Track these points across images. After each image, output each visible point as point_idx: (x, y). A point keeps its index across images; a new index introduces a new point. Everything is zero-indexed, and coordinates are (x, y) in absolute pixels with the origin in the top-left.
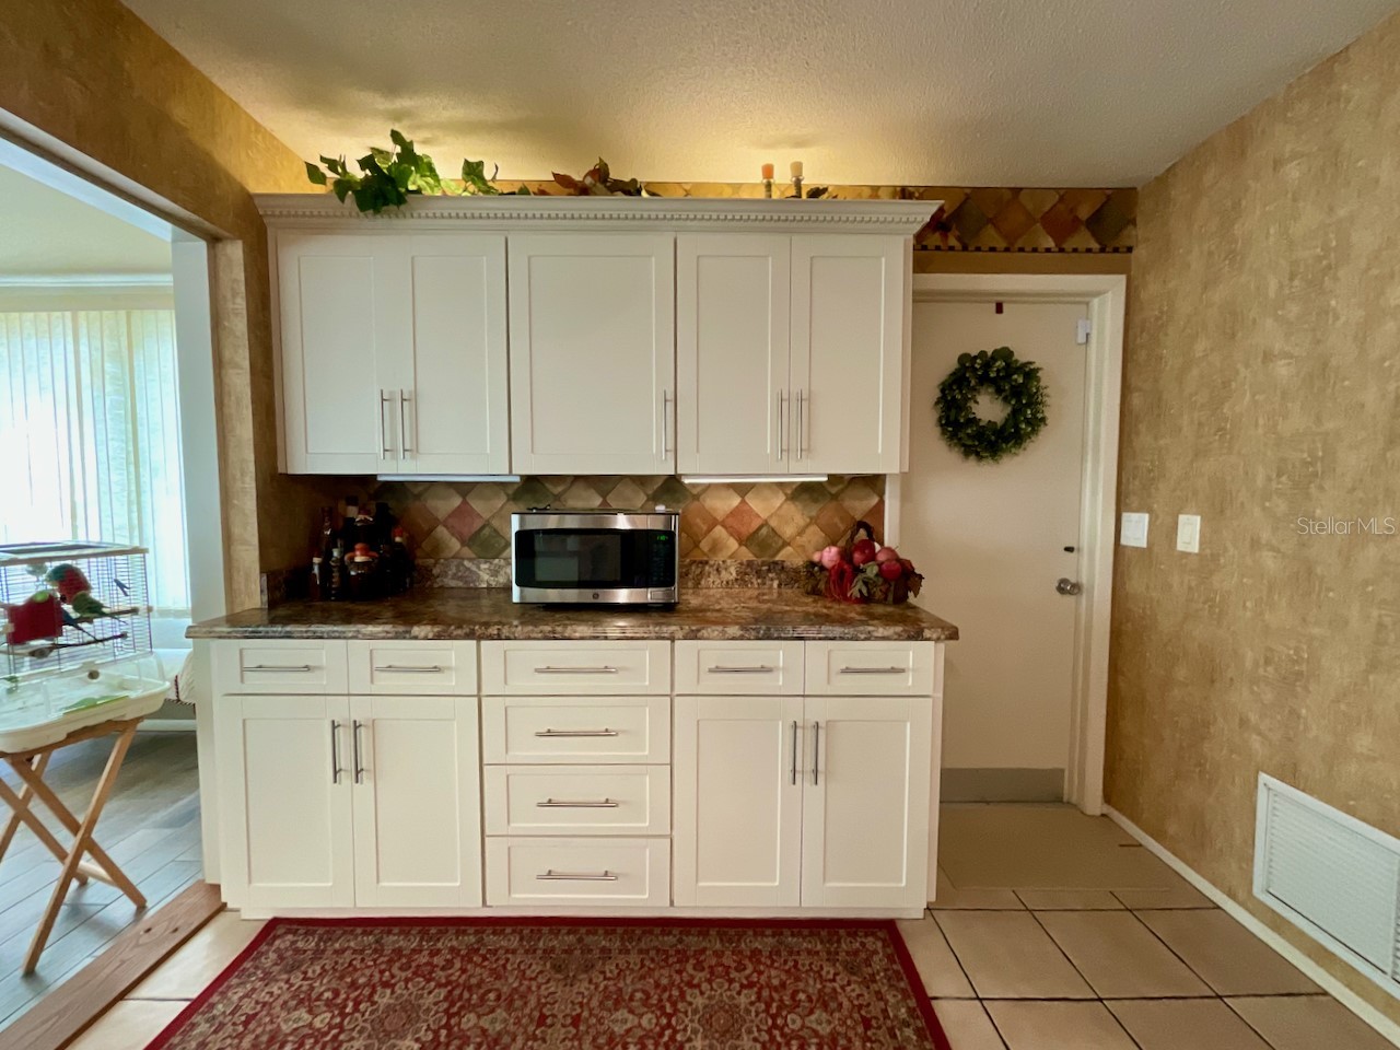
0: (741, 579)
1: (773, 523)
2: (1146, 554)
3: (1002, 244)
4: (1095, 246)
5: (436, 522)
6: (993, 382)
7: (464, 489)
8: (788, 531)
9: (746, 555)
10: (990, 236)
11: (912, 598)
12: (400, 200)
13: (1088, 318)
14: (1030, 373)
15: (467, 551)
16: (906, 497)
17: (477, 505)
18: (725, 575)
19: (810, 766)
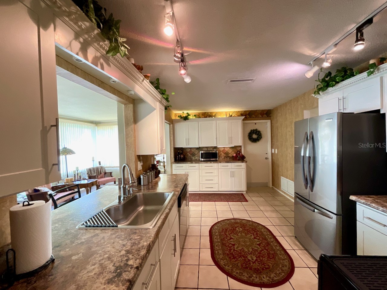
0: (224, 158)
1: (228, 151)
2: (274, 153)
3: (255, 117)
4: (266, 116)
5: (187, 152)
6: (255, 133)
7: (191, 148)
8: (230, 152)
9: (225, 155)
10: (253, 116)
11: (244, 159)
12: (188, 119)
13: (267, 124)
14: (259, 132)
15: (191, 156)
16: (244, 148)
17: (192, 150)
18: (222, 158)
19: (232, 176)
